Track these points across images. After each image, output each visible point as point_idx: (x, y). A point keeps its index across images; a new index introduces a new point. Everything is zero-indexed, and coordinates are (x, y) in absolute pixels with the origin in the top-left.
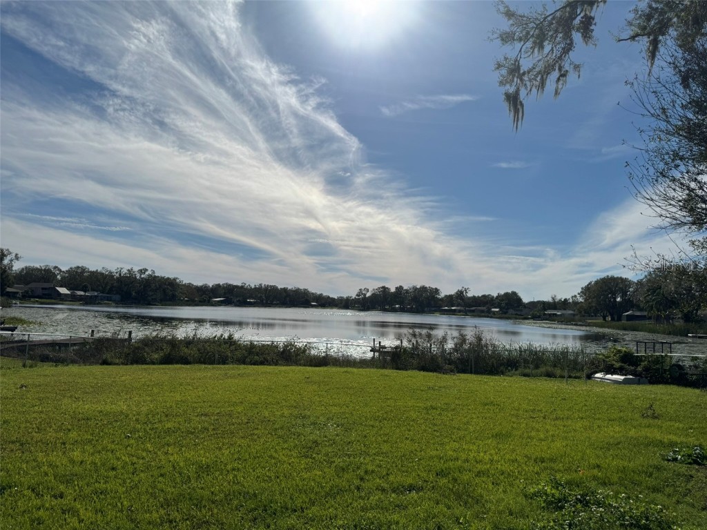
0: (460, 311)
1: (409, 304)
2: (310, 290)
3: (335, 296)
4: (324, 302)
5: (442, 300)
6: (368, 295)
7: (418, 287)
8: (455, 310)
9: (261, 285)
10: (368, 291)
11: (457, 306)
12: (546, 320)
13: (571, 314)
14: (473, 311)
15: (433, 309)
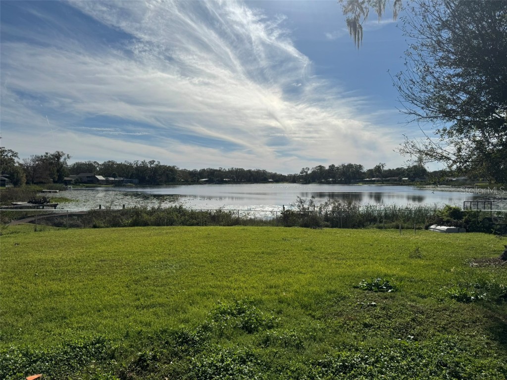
0: (378, 181)
1: (340, 178)
2: (267, 171)
3: (286, 174)
4: (278, 179)
5: (364, 173)
6: (309, 172)
7: (346, 165)
8: (374, 180)
9: (232, 168)
10: (309, 170)
11: (377, 177)
12: (444, 185)
13: (464, 179)
14: (388, 180)
15: (358, 180)
